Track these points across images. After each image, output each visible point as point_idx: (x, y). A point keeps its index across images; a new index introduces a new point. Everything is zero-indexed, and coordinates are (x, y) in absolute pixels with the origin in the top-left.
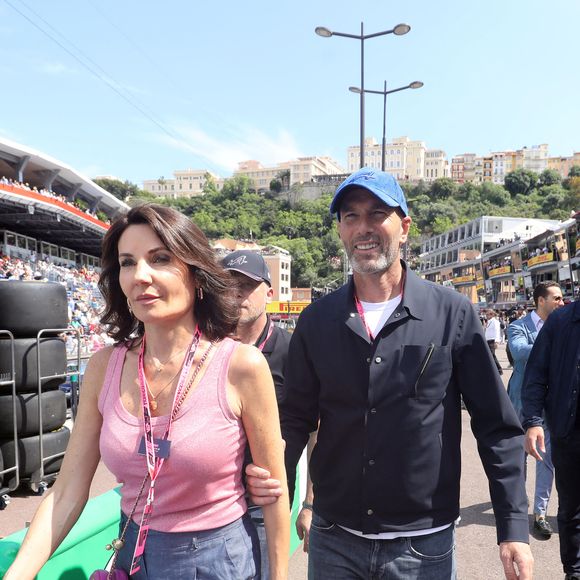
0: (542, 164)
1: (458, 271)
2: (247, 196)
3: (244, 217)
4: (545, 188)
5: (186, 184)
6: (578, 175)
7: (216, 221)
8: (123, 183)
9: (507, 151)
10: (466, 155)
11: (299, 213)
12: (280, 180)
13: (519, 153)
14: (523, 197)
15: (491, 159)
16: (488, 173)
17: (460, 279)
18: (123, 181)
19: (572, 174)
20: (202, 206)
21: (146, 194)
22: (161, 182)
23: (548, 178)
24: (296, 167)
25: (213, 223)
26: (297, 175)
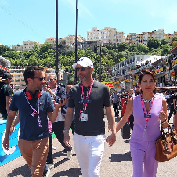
0: (162, 36)
1: (126, 77)
2: (50, 50)
3: (48, 58)
4: (163, 46)
5: (27, 46)
6: (176, 40)
7: (38, 60)
8: (5, 46)
9: (148, 32)
10: (132, 33)
11: (68, 56)
12: (62, 44)
13: (153, 32)
14: (154, 49)
15: (142, 35)
16: (141, 40)
17: (126, 80)
18: (4, 45)
19: (173, 40)
20: (33, 54)
21: (13, 50)
22: (18, 46)
23: (164, 42)
24: (68, 39)
25: (36, 61)
26: (68, 42)
